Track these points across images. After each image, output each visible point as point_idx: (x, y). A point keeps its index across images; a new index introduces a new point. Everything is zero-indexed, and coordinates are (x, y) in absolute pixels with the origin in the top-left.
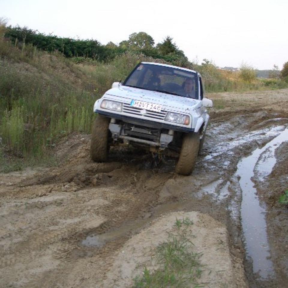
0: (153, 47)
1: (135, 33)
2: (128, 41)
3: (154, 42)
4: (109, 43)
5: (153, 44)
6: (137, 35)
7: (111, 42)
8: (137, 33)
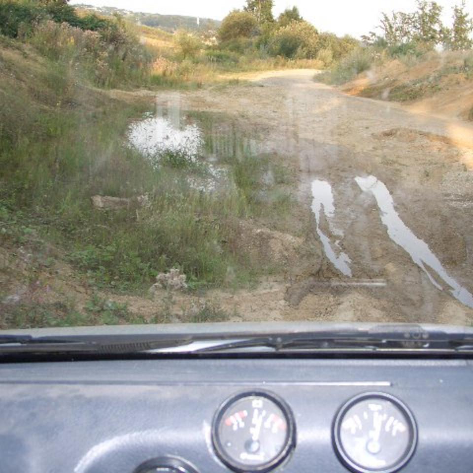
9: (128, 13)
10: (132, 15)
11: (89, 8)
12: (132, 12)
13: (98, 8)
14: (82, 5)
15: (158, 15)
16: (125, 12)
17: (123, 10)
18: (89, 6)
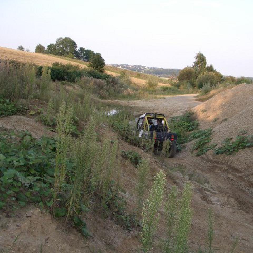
0: (76, 50)
1: (61, 38)
2: (55, 44)
3: (77, 46)
4: (38, 45)
5: (76, 48)
6: (63, 39)
7: (40, 45)
8: (63, 38)
9: (147, 68)
10: (149, 69)
11: (128, 66)
12: (149, 68)
13: (132, 66)
14: (124, 65)
15: (162, 69)
16: (145, 68)
17: (144, 67)
18: (128, 65)
